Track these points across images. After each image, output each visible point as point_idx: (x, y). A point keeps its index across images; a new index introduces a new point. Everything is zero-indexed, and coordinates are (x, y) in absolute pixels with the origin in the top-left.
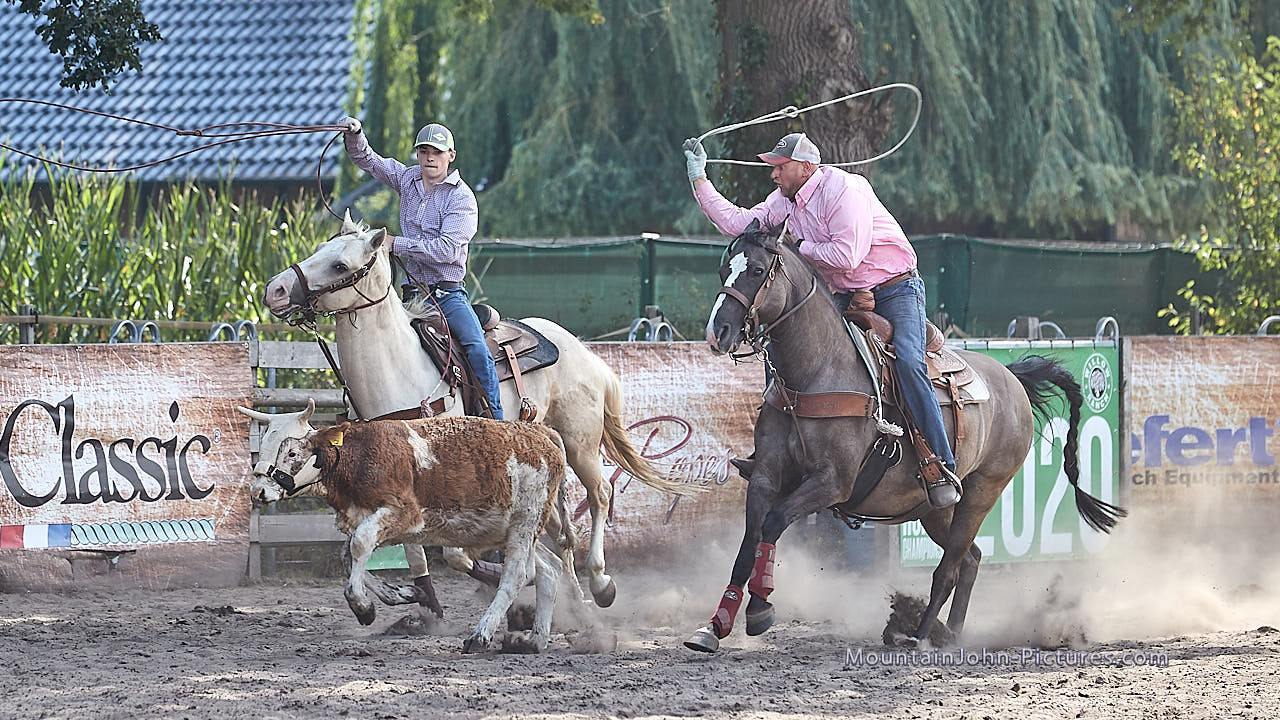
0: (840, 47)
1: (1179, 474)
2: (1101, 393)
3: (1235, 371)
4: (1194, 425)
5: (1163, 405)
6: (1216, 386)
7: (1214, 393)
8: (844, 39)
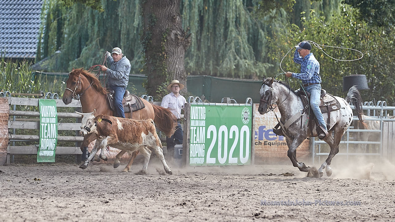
0: (176, 22)
1: (268, 142)
2: (247, 119)
5: (264, 123)
8: (178, 19)
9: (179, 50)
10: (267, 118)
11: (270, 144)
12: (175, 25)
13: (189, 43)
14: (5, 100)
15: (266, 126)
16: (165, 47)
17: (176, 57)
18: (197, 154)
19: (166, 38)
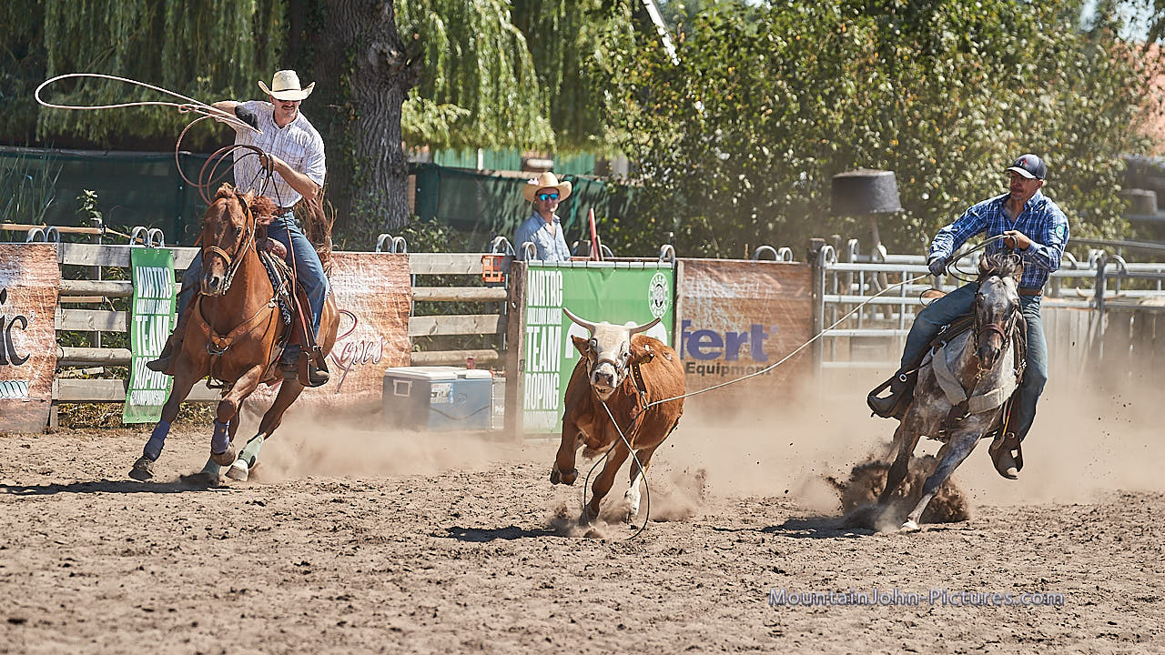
0: (383, 18)
1: (696, 366)
2: (661, 303)
3: (741, 288)
4: (710, 329)
5: (687, 312)
6: (727, 299)
7: (725, 304)
8: (386, 12)
9: (389, 96)
10: (695, 298)
11: (701, 369)
12: (380, 26)
13: (416, 76)
14: (49, 250)
15: (693, 321)
16: (353, 88)
17: (380, 115)
18: (542, 400)
19: (355, 63)
